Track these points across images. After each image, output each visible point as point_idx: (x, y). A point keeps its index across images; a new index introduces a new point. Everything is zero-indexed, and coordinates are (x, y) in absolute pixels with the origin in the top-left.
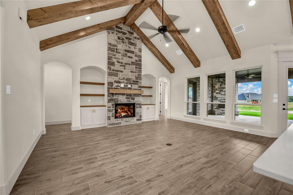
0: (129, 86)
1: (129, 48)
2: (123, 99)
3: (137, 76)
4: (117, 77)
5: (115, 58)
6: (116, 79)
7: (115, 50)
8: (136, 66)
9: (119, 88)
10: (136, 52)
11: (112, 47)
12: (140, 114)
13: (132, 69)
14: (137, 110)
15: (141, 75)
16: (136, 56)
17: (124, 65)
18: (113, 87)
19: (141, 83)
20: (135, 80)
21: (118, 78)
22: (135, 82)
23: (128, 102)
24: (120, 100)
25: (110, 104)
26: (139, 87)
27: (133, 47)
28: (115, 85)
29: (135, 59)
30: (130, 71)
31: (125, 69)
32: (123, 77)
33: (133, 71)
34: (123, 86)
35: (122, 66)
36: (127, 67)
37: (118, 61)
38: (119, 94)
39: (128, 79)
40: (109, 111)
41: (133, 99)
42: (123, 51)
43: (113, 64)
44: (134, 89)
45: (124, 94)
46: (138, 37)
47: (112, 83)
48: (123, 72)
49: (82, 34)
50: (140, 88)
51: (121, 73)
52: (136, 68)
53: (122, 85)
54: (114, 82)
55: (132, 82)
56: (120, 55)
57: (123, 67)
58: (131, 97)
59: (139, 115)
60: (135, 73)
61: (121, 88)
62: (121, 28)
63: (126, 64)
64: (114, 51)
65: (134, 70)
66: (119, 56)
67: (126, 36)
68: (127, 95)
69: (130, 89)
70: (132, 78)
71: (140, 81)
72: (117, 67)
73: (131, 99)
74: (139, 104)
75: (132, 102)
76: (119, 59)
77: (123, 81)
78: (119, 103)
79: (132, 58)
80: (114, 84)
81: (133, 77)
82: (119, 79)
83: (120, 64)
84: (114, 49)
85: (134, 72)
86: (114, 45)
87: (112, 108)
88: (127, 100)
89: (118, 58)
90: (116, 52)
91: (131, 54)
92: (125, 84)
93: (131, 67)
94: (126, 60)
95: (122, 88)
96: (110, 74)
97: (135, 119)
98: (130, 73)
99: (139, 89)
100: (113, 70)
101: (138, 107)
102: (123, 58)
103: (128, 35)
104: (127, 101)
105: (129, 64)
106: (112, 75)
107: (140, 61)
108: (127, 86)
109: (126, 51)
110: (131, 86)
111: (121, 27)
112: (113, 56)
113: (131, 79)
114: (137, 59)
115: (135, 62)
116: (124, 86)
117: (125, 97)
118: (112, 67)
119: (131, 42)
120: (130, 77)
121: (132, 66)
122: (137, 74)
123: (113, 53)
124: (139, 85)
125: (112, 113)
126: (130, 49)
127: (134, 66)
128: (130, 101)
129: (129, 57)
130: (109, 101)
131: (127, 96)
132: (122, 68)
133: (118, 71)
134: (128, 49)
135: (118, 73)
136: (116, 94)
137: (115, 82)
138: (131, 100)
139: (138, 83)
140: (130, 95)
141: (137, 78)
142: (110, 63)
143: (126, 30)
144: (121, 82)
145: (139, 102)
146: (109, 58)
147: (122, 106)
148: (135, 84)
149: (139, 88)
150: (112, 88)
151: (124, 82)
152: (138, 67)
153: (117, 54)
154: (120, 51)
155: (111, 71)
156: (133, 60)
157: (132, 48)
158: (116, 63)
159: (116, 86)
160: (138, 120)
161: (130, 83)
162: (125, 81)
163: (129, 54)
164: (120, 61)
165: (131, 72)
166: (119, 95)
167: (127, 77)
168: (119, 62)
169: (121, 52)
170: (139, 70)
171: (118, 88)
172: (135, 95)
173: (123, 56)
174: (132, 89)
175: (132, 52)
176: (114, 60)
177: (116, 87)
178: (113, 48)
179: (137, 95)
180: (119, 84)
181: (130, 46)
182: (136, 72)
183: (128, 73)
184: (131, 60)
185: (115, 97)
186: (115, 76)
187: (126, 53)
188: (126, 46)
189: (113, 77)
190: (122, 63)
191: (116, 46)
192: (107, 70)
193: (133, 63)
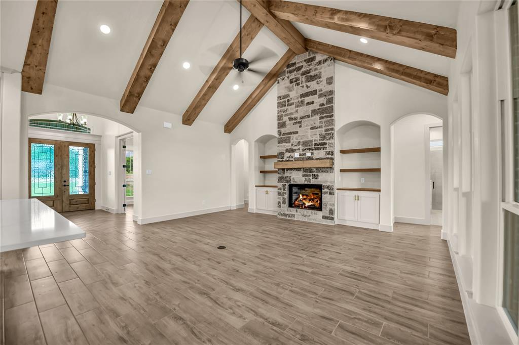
0: (309, 154)
1: (308, 87)
2: (298, 178)
3: (324, 132)
4: (290, 142)
5: (286, 115)
6: (288, 146)
7: (287, 103)
8: (322, 115)
9: (293, 159)
10: (320, 88)
11: (282, 101)
12: (331, 207)
13: (312, 123)
14: (326, 198)
15: (332, 129)
16: (320, 96)
17: (298, 122)
18: (284, 160)
19: (332, 145)
20: (319, 142)
21: (290, 144)
22: (320, 146)
23: (306, 183)
24: (294, 179)
25: (280, 185)
26: (329, 154)
27: (315, 82)
28: (287, 155)
29: (318, 101)
30: (309, 127)
31: (300, 127)
32: (297, 141)
33: (314, 125)
34: (298, 156)
35: (296, 123)
36: (305, 122)
37: (290, 118)
38: (291, 169)
39: (305, 143)
40: (279, 194)
41: (316, 177)
42: (297, 98)
44: (317, 159)
45: (300, 168)
46: (325, 57)
47: (283, 153)
48: (297, 133)
50: (330, 156)
51: (295, 136)
52: (321, 118)
53: (297, 155)
54: (285, 152)
55: (313, 147)
56: (294, 106)
57: (298, 125)
58: (311, 174)
59: (328, 209)
60: (320, 129)
61: (295, 158)
62: (294, 64)
63: (302, 118)
64: (285, 106)
65: (318, 124)
66: (292, 109)
67: (300, 72)
68: (305, 170)
69: (310, 159)
70: (314, 139)
71: (331, 141)
72: (290, 127)
73: (311, 178)
74: (328, 187)
75: (313, 182)
76: (291, 114)
77: (298, 147)
78: (292, 183)
79: (312, 103)
80: (285, 154)
81: (314, 137)
82: (292, 145)
83: (294, 121)
84: (285, 102)
85: (317, 128)
86: (285, 97)
87: (282, 191)
88: (304, 178)
90: (288, 105)
91: (311, 97)
92: (302, 152)
93: (312, 120)
94: (304, 110)
95: (297, 160)
96: (280, 142)
97: (320, 214)
98: (310, 131)
99: (328, 158)
100: (284, 134)
101: (326, 193)
102: (297, 111)
103: (306, 67)
104: (306, 181)
105: (308, 116)
106: (282, 142)
107: (330, 101)
108: (305, 154)
109: (302, 96)
110: (312, 154)
111: (294, 62)
112: (284, 113)
113: (312, 141)
114: (323, 100)
115: (319, 107)
116: (300, 155)
117: (301, 173)
118: (283, 130)
119: (311, 76)
120: (310, 139)
121: (314, 117)
122: (323, 129)
123: (283, 108)
124: (328, 150)
125: (284, 199)
126: (309, 90)
127: (317, 117)
128: (310, 180)
129: (308, 104)
130: (280, 179)
131: (305, 172)
132: (296, 128)
133: (290, 133)
134: (305, 90)
135: (290, 137)
136: (288, 169)
137: (287, 151)
138: (312, 180)
139: (327, 146)
140: (310, 170)
141: (323, 137)
142: (282, 125)
143: (301, 62)
144: (295, 150)
145: (328, 184)
146: (280, 118)
148: (318, 149)
149: (328, 156)
150: (283, 161)
151: (299, 149)
152: (325, 115)
153: (289, 107)
154: (292, 101)
155: (282, 136)
156: (316, 106)
157: (313, 85)
158: (288, 122)
159: (287, 157)
160: (324, 217)
161: (310, 149)
162: (301, 147)
163: (307, 99)
164: (293, 116)
165: (312, 128)
166: (292, 171)
167: (304, 140)
168: (292, 119)
169: (294, 101)
170: (327, 121)
171: (291, 159)
172: (319, 169)
173: (298, 106)
174: (313, 159)
175: (314, 92)
176: (285, 119)
177: (287, 159)
178: (283, 102)
179: (324, 170)
180: (292, 154)
181: (309, 84)
182: (321, 127)
183: (306, 132)
184: (312, 107)
185: (287, 174)
186: (286, 143)
187: (303, 99)
188: (303, 87)
189: (284, 144)
190: (296, 119)
191: (288, 96)
192: (276, 135)
193: (314, 112)
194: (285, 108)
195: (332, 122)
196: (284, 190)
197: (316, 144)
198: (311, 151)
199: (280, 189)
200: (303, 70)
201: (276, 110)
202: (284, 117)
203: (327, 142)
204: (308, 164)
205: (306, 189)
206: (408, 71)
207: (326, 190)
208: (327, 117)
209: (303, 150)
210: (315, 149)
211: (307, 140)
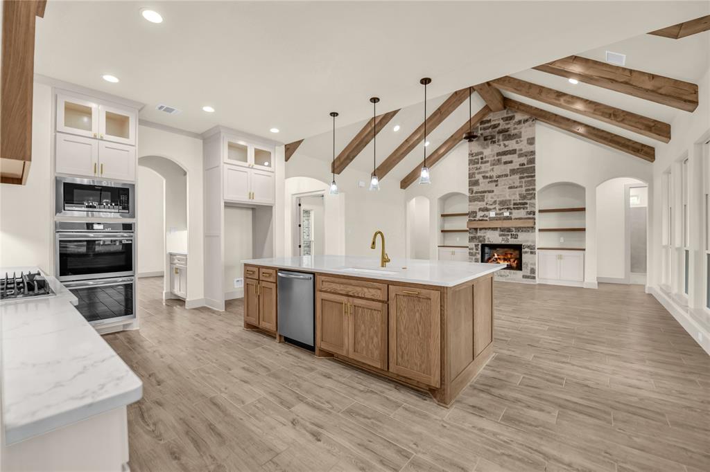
0: (506, 214)
1: (505, 146)
2: (494, 238)
3: (524, 192)
4: (484, 201)
5: (479, 173)
6: (482, 205)
7: (480, 161)
8: (522, 175)
9: (488, 219)
10: (520, 148)
11: (474, 158)
12: (532, 267)
13: (511, 182)
14: (526, 258)
15: (534, 189)
16: (520, 156)
17: (494, 181)
18: (477, 219)
19: (533, 205)
20: (518, 201)
21: (484, 203)
22: (520, 206)
23: (503, 243)
24: (488, 239)
25: (472, 245)
26: (530, 214)
27: (514, 141)
28: (480, 214)
29: (517, 161)
30: (508, 187)
31: (496, 186)
32: (493, 200)
33: (512, 185)
34: (494, 216)
35: (491, 182)
36: (502, 181)
37: (484, 177)
38: (485, 229)
39: (502, 203)
40: (471, 254)
41: (516, 237)
42: (493, 157)
43: (476, 183)
44: (516, 219)
45: (497, 228)
46: (526, 117)
47: (476, 212)
48: (493, 191)
49: (442, 151)
50: (531, 216)
51: (490, 194)
52: (521, 178)
53: (492, 214)
54: (477, 211)
55: (512, 206)
56: (489, 164)
57: (494, 184)
58: (510, 233)
59: (529, 269)
60: (520, 189)
61: (490, 218)
62: (489, 121)
63: (499, 176)
64: (478, 163)
65: (517, 184)
66: (485, 167)
67: (497, 129)
68: (502, 230)
69: (508, 218)
70: (513, 198)
71: (532, 201)
72: (483, 185)
73: (509, 237)
74: (528, 247)
75: (512, 241)
76: (486, 172)
77: (493, 206)
78: (486, 243)
79: (511, 162)
80: (478, 213)
81: (513, 196)
82: (487, 204)
83: (489, 180)
84: (478, 159)
85: (517, 188)
86: (477, 154)
87: (474, 250)
88: (501, 238)
89: (484, 172)
90: (482, 163)
91: (509, 156)
92: (498, 212)
93: (511, 179)
94: (499, 170)
95: (492, 219)
96: (472, 200)
97: (519, 274)
98: (508, 190)
99: (529, 218)
100: (476, 193)
101: (526, 252)
102: (492, 170)
103: (503, 125)
104: (503, 240)
105: (506, 175)
106: (475, 200)
107: (532, 161)
108: (502, 214)
109: (498, 154)
110: (510, 213)
111: (489, 119)
112: (476, 171)
113: (510, 200)
114: (524, 160)
115: (518, 167)
116: (496, 214)
117: (497, 233)
118: (475, 189)
119: (509, 135)
120: (508, 198)
121: (513, 177)
122: (524, 189)
123: (476, 166)
124: (528, 210)
125: (476, 259)
126: (507, 149)
127: (517, 176)
128: (507, 240)
129: (506, 163)
130: (471, 239)
131: (502, 231)
132: (491, 187)
133: (485, 192)
134: (502, 149)
135: (484, 196)
136: (481, 229)
137: (480, 209)
138: (510, 240)
139: (528, 206)
140: (509, 230)
141: (523, 197)
142: (473, 183)
143: (498, 120)
144: (491, 209)
145: (529, 244)
146: (471, 176)
147: (506, 250)
148: (518, 209)
149: (528, 216)
150: (475, 220)
151: (495, 208)
152: (525, 175)
153: (483, 165)
154: (487, 159)
155: (474, 195)
156: (515, 165)
157: (512, 145)
158: (481, 180)
159: (481, 216)
160: (525, 277)
161: (508, 209)
162: (498, 207)
163: (505, 158)
164: (488, 175)
165: (510, 188)
166: (487, 231)
167: (501, 199)
168: (487, 177)
169: (489, 159)
170: (528, 181)
171: (485, 218)
172: (518, 229)
173: (494, 165)
174: (511, 219)
175: (513, 152)
176: (479, 177)
177: (481, 218)
178: (476, 159)
179: (524, 229)
180: (487, 213)
181: (506, 143)
182: (521, 186)
183: (503, 192)
184: (510, 167)
185: (480, 234)
186: (480, 201)
187: (500, 157)
188: (500, 145)
189: (476, 203)
190: (491, 177)
191: (482, 153)
192: (468, 194)
193: (513, 172)
194: (478, 166)
195: (533, 183)
196: (477, 250)
197: (515, 204)
198: (509, 211)
199: (472, 249)
200: (500, 128)
201: (467, 167)
202: (476, 175)
203: (528, 201)
204: (506, 224)
205: (498, 249)
206: (615, 138)
207: (526, 250)
208: (528, 177)
209: (500, 210)
210: (514, 208)
211: (504, 199)
